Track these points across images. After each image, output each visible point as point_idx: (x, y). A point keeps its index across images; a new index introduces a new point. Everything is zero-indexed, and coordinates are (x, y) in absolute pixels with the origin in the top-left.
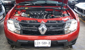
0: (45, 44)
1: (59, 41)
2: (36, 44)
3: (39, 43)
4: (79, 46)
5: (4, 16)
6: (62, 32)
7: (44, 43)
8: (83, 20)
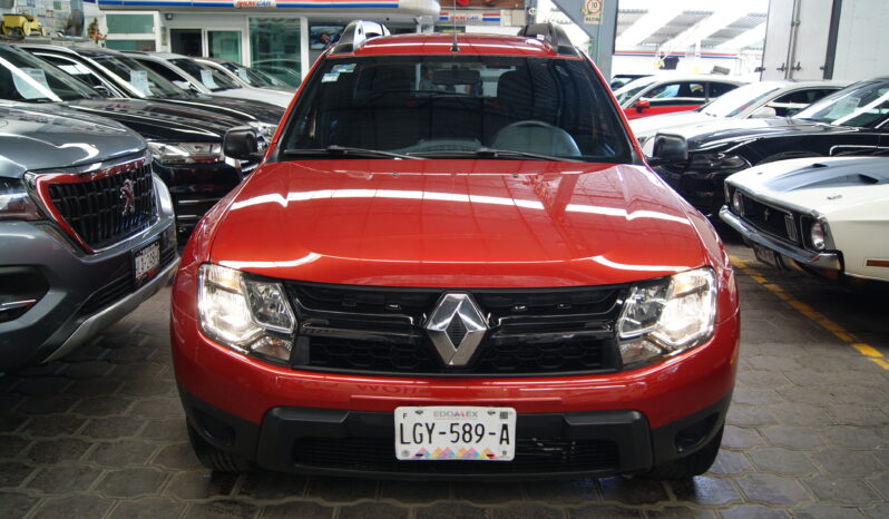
0: (475, 438)
1: (574, 422)
2: (408, 437)
3: (430, 432)
4: (746, 488)
5: (162, 256)
6: (600, 355)
7: (468, 432)
8: (800, 299)
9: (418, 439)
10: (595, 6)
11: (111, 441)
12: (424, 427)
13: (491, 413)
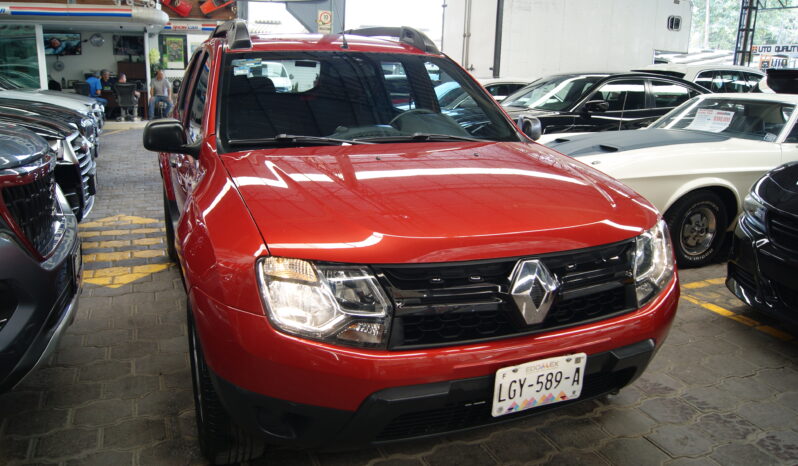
0: (555, 384)
1: (621, 356)
2: (504, 395)
3: (522, 386)
6: (624, 298)
7: (549, 381)
9: (512, 395)
10: (326, 17)
11: (76, 457)
12: (518, 384)
13: (568, 360)
